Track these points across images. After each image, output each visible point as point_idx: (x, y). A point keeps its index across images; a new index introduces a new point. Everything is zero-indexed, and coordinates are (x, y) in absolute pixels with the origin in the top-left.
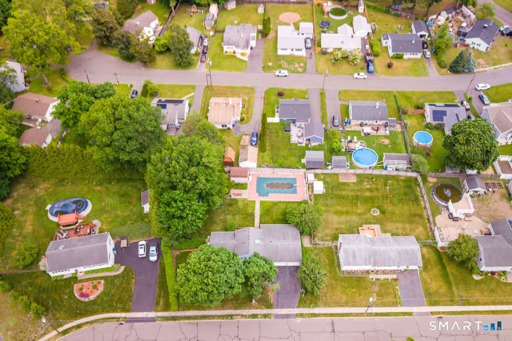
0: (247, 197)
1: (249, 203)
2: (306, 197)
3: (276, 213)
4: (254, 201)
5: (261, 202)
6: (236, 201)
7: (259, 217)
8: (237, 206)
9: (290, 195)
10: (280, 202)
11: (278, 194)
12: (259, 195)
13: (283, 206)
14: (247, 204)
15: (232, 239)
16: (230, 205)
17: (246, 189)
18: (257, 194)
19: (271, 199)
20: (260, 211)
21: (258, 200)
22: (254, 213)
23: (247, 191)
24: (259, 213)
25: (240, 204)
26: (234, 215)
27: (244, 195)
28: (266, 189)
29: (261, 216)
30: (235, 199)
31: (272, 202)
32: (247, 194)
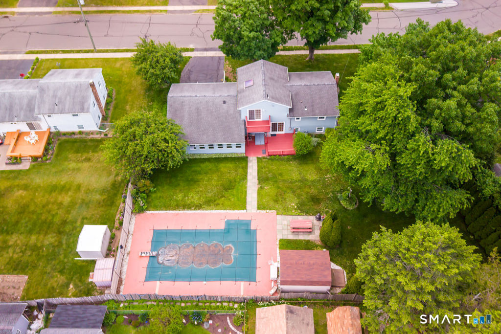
0: (279, 217)
1: (272, 203)
2: (133, 221)
3: (210, 183)
4: (259, 208)
5: (244, 208)
6: (303, 209)
7: (249, 177)
8: (299, 196)
9: (172, 227)
10: (199, 207)
11: (200, 227)
12: (247, 224)
13: (193, 197)
14: (276, 201)
15: (297, 94)
16: (316, 200)
17: (281, 240)
18: (253, 227)
19: (220, 214)
20: (246, 188)
21: (251, 211)
22: (259, 183)
23: (280, 237)
24: (249, 184)
25: (293, 203)
26: (303, 181)
27: (285, 223)
28: (230, 245)
29: (244, 177)
30: (307, 213)
31: (217, 206)
32: (279, 227)
